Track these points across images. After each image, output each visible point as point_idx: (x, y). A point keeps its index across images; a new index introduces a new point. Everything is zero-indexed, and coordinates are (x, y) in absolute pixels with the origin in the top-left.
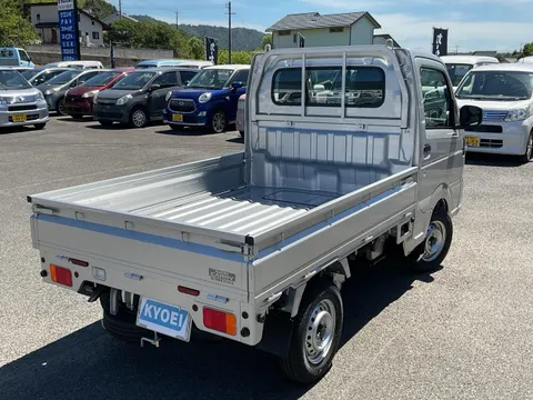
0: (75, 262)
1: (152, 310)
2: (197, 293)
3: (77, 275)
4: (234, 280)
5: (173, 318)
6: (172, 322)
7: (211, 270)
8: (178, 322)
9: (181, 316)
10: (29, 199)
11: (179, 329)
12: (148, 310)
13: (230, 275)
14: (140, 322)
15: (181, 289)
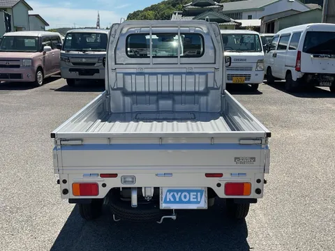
0: (103, 176)
2: (220, 175)
3: (104, 185)
4: (254, 161)
6: (192, 200)
7: (236, 158)
8: (197, 198)
9: (199, 194)
10: (53, 135)
11: (199, 202)
12: (169, 197)
13: (252, 158)
14: (163, 206)
15: (208, 175)
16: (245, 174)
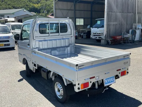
1: (107, 81)
5: (112, 80)
7: (124, 63)
12: (106, 81)
14: (105, 85)
15: (117, 70)
16: (125, 68)
